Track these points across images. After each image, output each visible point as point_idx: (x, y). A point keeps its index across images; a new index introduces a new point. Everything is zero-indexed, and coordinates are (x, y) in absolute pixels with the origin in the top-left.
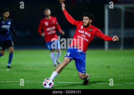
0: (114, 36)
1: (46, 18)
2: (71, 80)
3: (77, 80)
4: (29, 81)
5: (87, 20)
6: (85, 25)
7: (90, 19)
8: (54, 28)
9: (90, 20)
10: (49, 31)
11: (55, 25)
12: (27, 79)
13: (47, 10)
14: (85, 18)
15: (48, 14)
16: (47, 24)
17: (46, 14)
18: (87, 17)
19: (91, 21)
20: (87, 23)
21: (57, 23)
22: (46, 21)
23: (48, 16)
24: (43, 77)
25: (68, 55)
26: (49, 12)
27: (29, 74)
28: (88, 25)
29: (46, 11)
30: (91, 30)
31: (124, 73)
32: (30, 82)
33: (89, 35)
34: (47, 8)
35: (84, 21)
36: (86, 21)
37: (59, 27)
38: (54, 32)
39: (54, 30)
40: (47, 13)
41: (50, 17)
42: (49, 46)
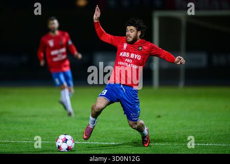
0: (177, 57)
1: (51, 34)
2: (97, 139)
3: (106, 138)
4: (26, 140)
5: (132, 31)
6: (130, 40)
7: (138, 30)
8: (64, 50)
9: (137, 32)
10: (55, 56)
11: (67, 46)
12: (23, 136)
13: (53, 20)
14: (129, 28)
15: (54, 28)
16: (51, 43)
17: (50, 26)
18: (132, 27)
19: (140, 34)
20: (132, 37)
21: (70, 43)
22: (51, 38)
23: (54, 32)
24: (49, 133)
25: (104, 94)
26: (55, 23)
27: (25, 128)
28: (135, 39)
29: (51, 22)
30: (140, 48)
31: (185, 126)
32: (28, 141)
33: (139, 57)
34: (53, 18)
35: (127, 33)
36: (131, 33)
37: (74, 48)
38: (64, 57)
39: (63, 54)
40: (53, 26)
41: (57, 33)
42: (57, 81)
